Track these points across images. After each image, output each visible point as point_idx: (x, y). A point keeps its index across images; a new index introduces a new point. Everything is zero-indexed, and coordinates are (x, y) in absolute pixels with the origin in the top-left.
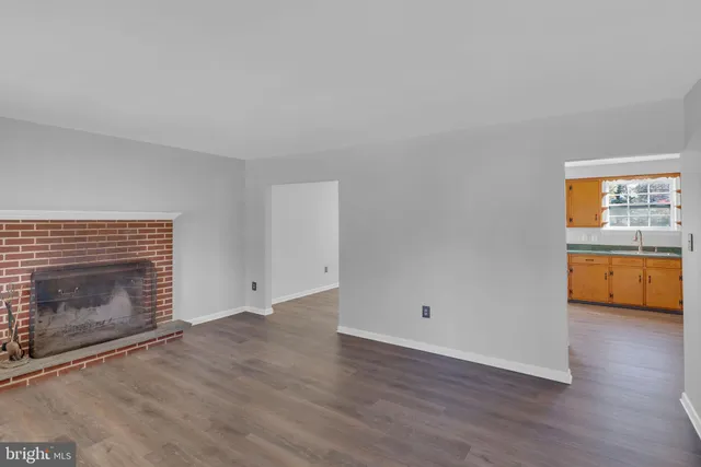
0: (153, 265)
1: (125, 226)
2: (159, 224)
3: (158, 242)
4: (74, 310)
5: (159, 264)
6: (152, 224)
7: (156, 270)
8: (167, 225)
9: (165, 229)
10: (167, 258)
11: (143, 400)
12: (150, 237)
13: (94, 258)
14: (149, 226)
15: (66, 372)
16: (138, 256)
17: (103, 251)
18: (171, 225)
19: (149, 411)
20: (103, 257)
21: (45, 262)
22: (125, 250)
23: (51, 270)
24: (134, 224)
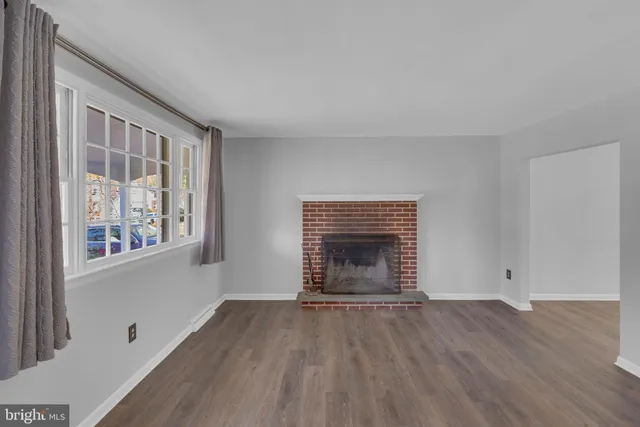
0: (399, 239)
1: (378, 206)
2: (404, 204)
3: (404, 220)
4: (354, 267)
5: (405, 239)
6: (400, 204)
7: (403, 244)
8: (412, 206)
9: (409, 209)
10: (412, 234)
11: (359, 347)
12: (397, 215)
13: (358, 230)
14: (397, 206)
15: (336, 308)
16: (387, 231)
17: (363, 225)
18: (415, 205)
19: (356, 360)
20: (362, 230)
21: (329, 230)
22: (378, 225)
23: (334, 236)
24: (385, 204)
